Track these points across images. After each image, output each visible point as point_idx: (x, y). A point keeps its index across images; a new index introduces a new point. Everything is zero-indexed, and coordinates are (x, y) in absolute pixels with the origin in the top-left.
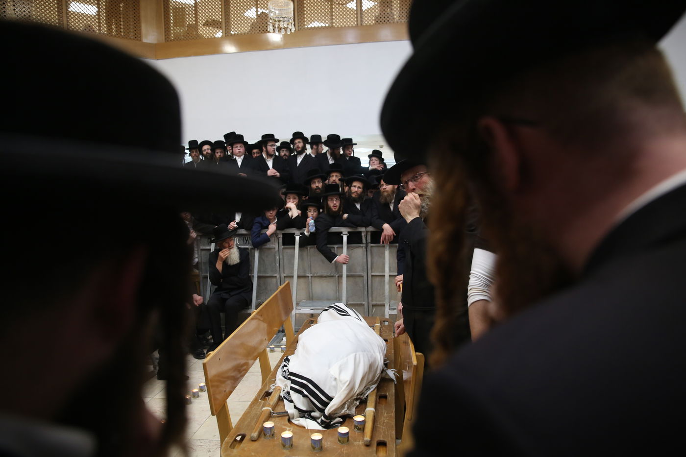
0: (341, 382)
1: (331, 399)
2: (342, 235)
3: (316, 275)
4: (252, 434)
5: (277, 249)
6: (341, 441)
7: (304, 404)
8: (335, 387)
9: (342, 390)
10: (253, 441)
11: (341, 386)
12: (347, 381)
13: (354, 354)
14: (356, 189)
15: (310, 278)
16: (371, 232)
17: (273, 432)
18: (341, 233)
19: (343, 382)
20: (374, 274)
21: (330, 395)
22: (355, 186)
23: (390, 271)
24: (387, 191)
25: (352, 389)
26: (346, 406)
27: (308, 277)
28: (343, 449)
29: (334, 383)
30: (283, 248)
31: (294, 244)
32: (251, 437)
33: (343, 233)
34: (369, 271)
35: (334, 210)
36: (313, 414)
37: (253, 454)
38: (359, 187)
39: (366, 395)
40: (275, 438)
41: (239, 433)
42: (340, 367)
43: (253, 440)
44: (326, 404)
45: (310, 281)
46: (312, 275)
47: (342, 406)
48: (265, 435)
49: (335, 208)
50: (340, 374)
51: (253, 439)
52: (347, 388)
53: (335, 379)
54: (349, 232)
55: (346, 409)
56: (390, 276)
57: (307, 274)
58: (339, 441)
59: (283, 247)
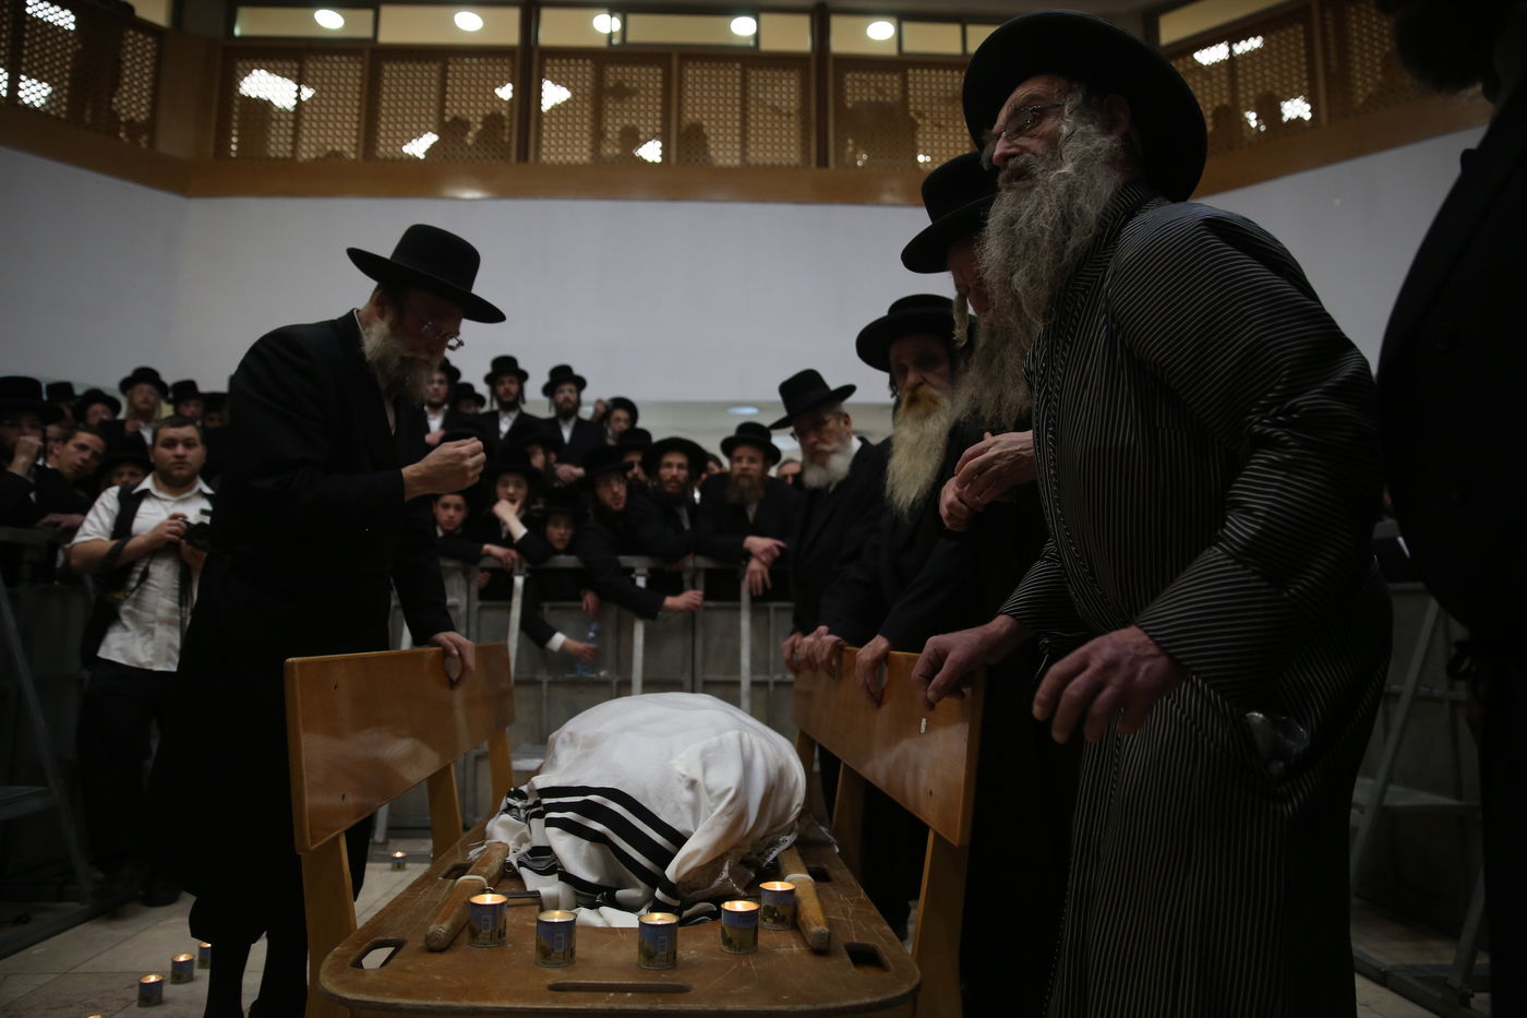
0: (709, 792)
1: (679, 839)
2: (633, 576)
3: (560, 678)
4: (432, 928)
5: (463, 609)
6: (735, 942)
7: (590, 864)
8: (695, 808)
9: (714, 814)
10: (432, 950)
11: (712, 804)
12: (728, 790)
13: (736, 732)
14: (675, 471)
15: (545, 686)
16: (708, 572)
17: (502, 926)
18: (632, 570)
19: (717, 792)
20: (710, 677)
21: (679, 827)
22: (670, 465)
23: (753, 671)
24: (750, 477)
25: (741, 817)
26: (726, 867)
27: (540, 683)
28: (744, 964)
29: (688, 796)
30: (480, 608)
31: (508, 596)
32: (427, 938)
33: (637, 571)
34: (699, 671)
35: (614, 507)
36: (619, 893)
37: (438, 978)
38: (680, 466)
39: (772, 857)
40: (510, 945)
41: (381, 938)
42: (704, 754)
43: (435, 947)
44: (664, 858)
45: (545, 693)
46: (550, 678)
47: (712, 866)
48: (474, 934)
49: (617, 504)
50: (705, 770)
51: (435, 944)
52: (731, 809)
53: (693, 784)
54: (651, 570)
55: (725, 875)
56: (754, 684)
57: (539, 677)
58: (728, 942)
59: (478, 604)
